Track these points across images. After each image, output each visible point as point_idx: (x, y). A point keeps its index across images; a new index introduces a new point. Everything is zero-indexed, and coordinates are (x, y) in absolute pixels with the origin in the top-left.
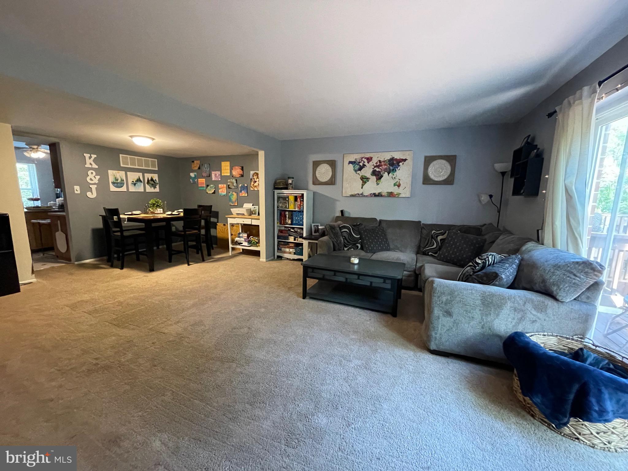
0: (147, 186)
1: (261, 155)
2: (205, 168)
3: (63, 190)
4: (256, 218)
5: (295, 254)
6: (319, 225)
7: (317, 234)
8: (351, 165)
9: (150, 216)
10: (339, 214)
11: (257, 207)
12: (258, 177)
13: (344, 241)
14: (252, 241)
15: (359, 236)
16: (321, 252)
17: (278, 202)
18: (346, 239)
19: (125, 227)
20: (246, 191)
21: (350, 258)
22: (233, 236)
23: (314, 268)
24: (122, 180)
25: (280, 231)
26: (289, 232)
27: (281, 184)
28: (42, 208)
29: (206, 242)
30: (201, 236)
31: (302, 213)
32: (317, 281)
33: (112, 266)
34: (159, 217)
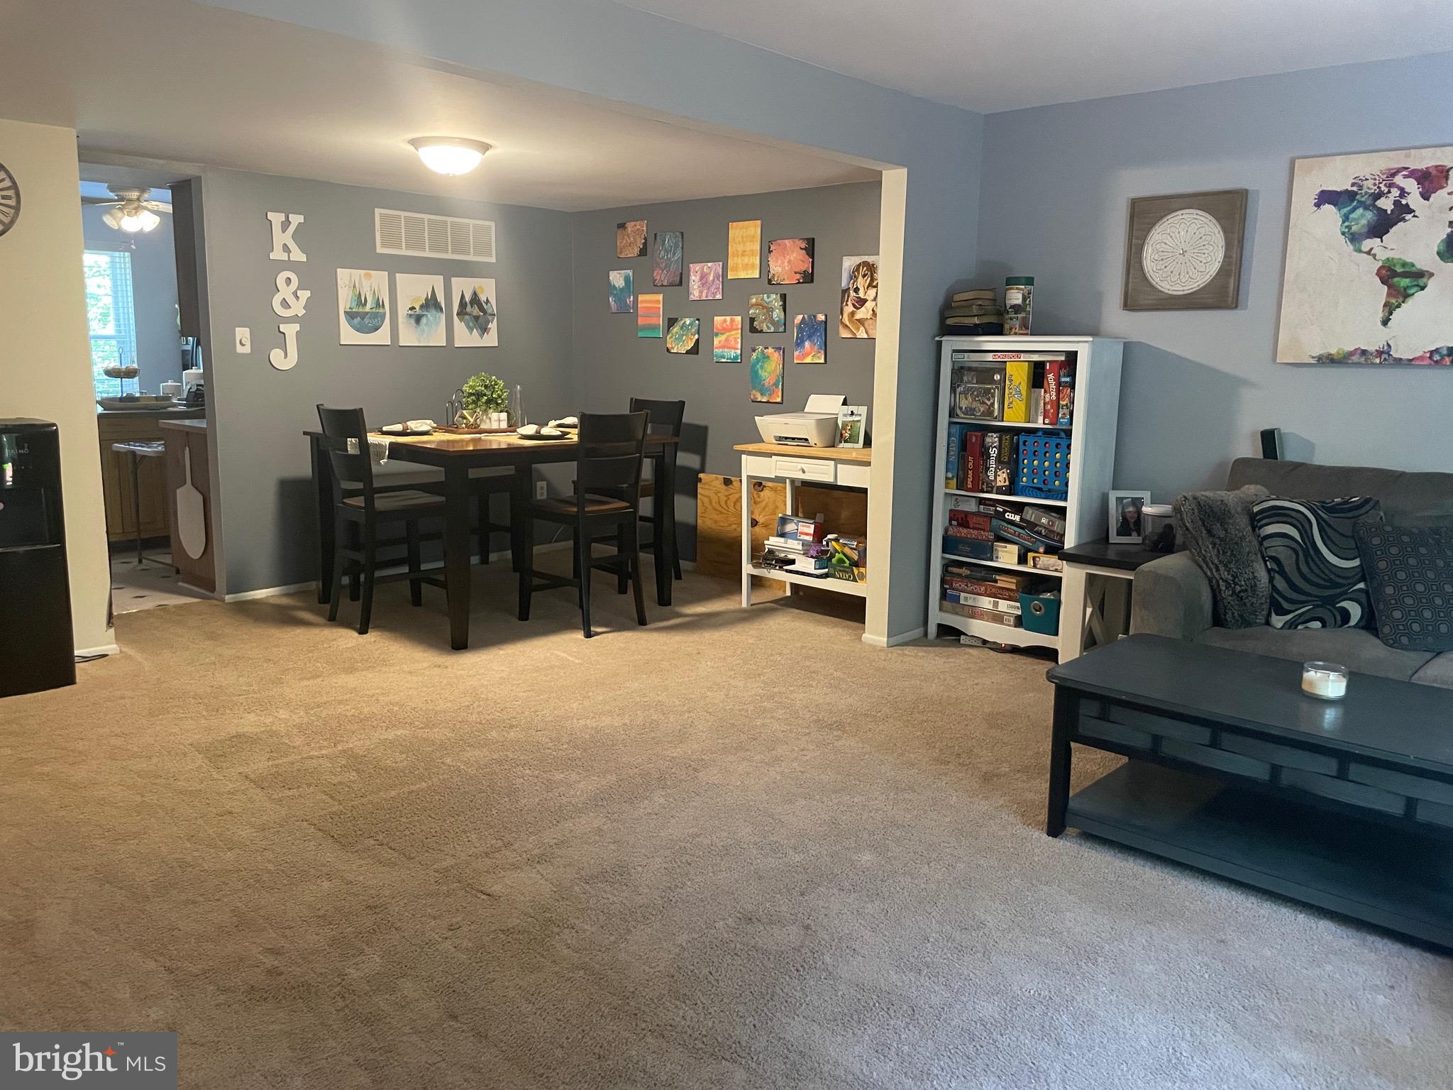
0: (459, 326)
1: (895, 183)
2: (667, 252)
3: (202, 340)
4: (854, 456)
5: (1019, 622)
6: (1146, 495)
7: (1134, 539)
8: (1328, 208)
9: (462, 440)
10: (1249, 448)
11: (863, 410)
12: (872, 280)
13: (1271, 580)
14: (832, 556)
15: (1356, 563)
16: (1151, 629)
17: (953, 389)
18: (1282, 572)
19: (378, 476)
20: (818, 341)
21: (1299, 668)
22: (757, 529)
23: (1107, 703)
24: (379, 304)
25: (961, 519)
26: (995, 522)
27: (975, 310)
28: (142, 403)
29: (656, 547)
30: (639, 523)
31: (1064, 443)
32: (1125, 759)
33: (333, 619)
34: (495, 446)
